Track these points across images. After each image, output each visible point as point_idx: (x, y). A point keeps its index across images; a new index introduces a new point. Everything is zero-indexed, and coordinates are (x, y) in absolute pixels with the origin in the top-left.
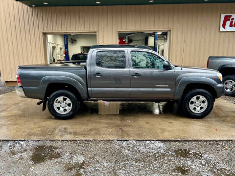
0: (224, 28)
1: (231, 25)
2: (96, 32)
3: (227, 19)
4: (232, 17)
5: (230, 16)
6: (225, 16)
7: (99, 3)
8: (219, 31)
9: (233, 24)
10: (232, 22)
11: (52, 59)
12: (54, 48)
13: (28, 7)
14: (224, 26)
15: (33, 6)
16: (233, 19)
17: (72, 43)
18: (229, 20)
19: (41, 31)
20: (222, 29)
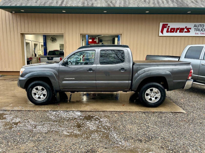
0: (162, 33)
1: (167, 32)
2: (63, 34)
3: (164, 26)
4: (168, 25)
5: (167, 25)
6: (163, 24)
7: (65, 11)
8: (159, 36)
9: (169, 30)
10: (168, 29)
11: (34, 54)
12: (35, 45)
13: (10, 13)
14: (162, 32)
15: (13, 12)
16: (169, 27)
17: (52, 41)
18: (166, 27)
19: (20, 32)
20: (161, 34)
